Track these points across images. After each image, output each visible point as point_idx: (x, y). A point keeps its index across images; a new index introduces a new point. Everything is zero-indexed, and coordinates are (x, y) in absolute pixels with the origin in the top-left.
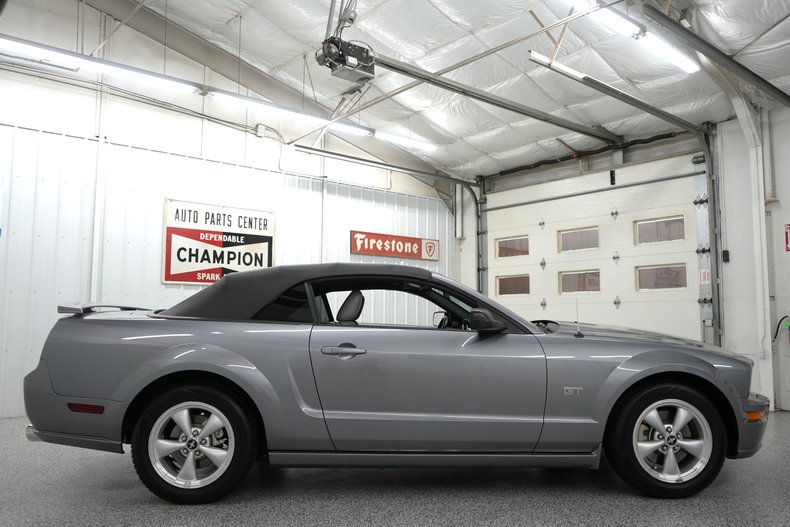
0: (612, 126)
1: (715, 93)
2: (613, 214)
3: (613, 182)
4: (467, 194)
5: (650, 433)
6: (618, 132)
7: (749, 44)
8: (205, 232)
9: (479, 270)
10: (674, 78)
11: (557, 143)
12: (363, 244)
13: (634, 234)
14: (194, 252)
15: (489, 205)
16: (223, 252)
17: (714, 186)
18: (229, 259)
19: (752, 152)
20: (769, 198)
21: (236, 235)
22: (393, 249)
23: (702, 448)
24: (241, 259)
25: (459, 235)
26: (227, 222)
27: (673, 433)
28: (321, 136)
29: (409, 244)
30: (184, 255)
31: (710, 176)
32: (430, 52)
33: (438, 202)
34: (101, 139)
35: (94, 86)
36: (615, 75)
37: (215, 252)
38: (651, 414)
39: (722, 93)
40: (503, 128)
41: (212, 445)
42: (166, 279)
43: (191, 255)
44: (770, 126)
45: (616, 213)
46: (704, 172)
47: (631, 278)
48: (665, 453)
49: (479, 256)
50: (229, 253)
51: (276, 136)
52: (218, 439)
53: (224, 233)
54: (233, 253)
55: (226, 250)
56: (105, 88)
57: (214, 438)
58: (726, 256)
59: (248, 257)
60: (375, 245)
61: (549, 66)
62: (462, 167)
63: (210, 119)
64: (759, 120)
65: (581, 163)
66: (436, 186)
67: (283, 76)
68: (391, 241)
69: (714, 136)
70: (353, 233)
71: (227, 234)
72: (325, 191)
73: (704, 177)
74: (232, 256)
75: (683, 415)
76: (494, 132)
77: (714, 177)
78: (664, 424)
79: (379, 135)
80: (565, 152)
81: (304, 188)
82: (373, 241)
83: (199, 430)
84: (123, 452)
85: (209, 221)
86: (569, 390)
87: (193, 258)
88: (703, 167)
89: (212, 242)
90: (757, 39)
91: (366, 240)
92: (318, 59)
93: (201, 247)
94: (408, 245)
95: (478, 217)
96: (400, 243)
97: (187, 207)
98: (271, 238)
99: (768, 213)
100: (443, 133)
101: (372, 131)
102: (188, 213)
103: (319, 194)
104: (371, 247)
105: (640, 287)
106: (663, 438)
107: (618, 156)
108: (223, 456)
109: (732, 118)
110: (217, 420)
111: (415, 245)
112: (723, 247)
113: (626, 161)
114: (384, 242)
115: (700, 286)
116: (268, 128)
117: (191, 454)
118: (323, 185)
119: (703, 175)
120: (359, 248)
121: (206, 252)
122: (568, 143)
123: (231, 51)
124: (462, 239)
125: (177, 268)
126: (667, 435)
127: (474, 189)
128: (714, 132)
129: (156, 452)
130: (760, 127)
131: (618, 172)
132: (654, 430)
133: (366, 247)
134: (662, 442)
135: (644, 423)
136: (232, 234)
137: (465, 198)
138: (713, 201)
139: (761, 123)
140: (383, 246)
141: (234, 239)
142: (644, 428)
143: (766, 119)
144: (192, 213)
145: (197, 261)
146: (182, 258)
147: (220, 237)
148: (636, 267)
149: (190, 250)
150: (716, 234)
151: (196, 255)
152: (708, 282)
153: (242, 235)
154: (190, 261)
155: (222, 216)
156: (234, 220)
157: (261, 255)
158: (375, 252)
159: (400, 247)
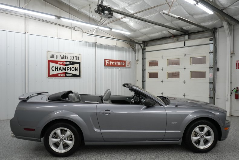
0: (185, 28)
1: (218, 19)
2: (184, 55)
3: (185, 45)
4: (139, 47)
5: (196, 134)
6: (187, 30)
7: (229, 6)
8: (60, 61)
9: (143, 70)
10: (205, 15)
11: (168, 32)
13: (191, 61)
14: (57, 68)
15: (146, 50)
16: (65, 67)
17: (215, 48)
18: (67, 69)
19: (228, 38)
20: (232, 52)
22: (117, 64)
23: (211, 138)
24: (71, 69)
25: (137, 59)
26: (66, 58)
27: (203, 135)
28: (95, 31)
30: (54, 69)
31: (214, 45)
32: (130, 5)
33: (131, 49)
34: (27, 33)
35: (23, 16)
36: (187, 14)
37: (63, 67)
38: (197, 129)
39: (220, 19)
40: (151, 28)
41: (68, 140)
42: (48, 77)
43: (56, 69)
44: (234, 30)
45: (185, 55)
46: (213, 43)
47: (189, 75)
48: (200, 140)
49: (143, 66)
50: (67, 67)
51: (81, 30)
52: (69, 138)
53: (66, 62)
54: (69, 67)
55: (66, 67)
56: (27, 16)
57: (68, 138)
58: (218, 69)
59: (73, 69)
60: (111, 63)
61: (168, 15)
62: (138, 39)
63: (60, 25)
64: (230, 28)
65: (175, 39)
66: (130, 44)
67: (83, 11)
68: (116, 62)
69: (216, 32)
70: (105, 60)
71: (67, 62)
72: (96, 47)
73: (213, 45)
74: (68, 68)
75: (206, 129)
76: (149, 29)
77: (215, 45)
78: (200, 131)
79: (113, 30)
80: (170, 35)
81: (90, 46)
82: (111, 62)
83: (64, 136)
84: (41, 142)
86: (173, 123)
87: (57, 70)
88: (212, 42)
89: (62, 64)
90: (232, 4)
91: (109, 62)
92: (95, 11)
93: (59, 66)
94: (122, 63)
95: (143, 54)
96: (119, 62)
97: (54, 54)
98: (80, 62)
99: (231, 57)
100: (133, 29)
101: (111, 29)
102: (54, 56)
103: (95, 48)
104: (110, 64)
105: (192, 78)
106: (200, 136)
107: (186, 37)
108: (71, 143)
109: (222, 27)
110: (69, 133)
111: (124, 63)
112: (217, 67)
113: (189, 38)
115: (210, 78)
116: (78, 28)
117: (62, 142)
118: (96, 45)
119: (212, 44)
120: (107, 64)
121: (60, 67)
122: (171, 32)
123: (66, 3)
124: (138, 60)
125: (52, 73)
126: (201, 135)
127: (142, 45)
128: (216, 31)
129: (51, 142)
130: (231, 30)
131: (186, 42)
132: (197, 134)
133: (109, 64)
134: (200, 137)
135: (195, 132)
136: (68, 62)
137: (139, 48)
138: (215, 52)
139: (231, 29)
140: (114, 63)
141: (69, 63)
142: (195, 133)
143: (232, 28)
144: (56, 56)
145: (58, 70)
146: (53, 70)
147: (65, 63)
148: (191, 72)
149: (55, 67)
150: (215, 62)
151: (57, 69)
152: (212, 77)
153: (71, 62)
154: (55, 70)
155: (65, 56)
156: (69, 57)
157: (77, 68)
158: (112, 65)
159: (119, 64)
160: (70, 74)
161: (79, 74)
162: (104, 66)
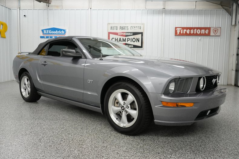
8: (120, 33)
9: (238, 39)
12: (181, 32)
14: (116, 39)
16: (125, 39)
18: (128, 40)
21: (130, 33)
22: (195, 33)
24: (132, 40)
25: (233, 24)
26: (127, 29)
29: (204, 30)
43: (115, 40)
50: (128, 38)
55: (127, 38)
59: (134, 39)
60: (186, 32)
66: (221, 4)
71: (127, 33)
72: (164, 14)
74: (128, 39)
81: (155, 14)
82: (185, 30)
85: (121, 29)
87: (116, 41)
89: (122, 35)
91: (182, 30)
93: (119, 37)
96: (198, 30)
97: (114, 25)
98: (142, 33)
102: (114, 27)
103: (162, 15)
104: (184, 33)
111: (207, 30)
118: (164, 11)
120: (178, 33)
121: (120, 39)
124: (235, 25)
133: (182, 33)
140: (190, 32)
141: (129, 34)
144: (116, 27)
147: (125, 34)
149: (115, 38)
151: (117, 40)
153: (132, 32)
155: (125, 27)
156: (129, 28)
157: (139, 38)
158: (186, 34)
159: (199, 32)
160: (130, 45)
161: (140, 45)
162: (175, 36)
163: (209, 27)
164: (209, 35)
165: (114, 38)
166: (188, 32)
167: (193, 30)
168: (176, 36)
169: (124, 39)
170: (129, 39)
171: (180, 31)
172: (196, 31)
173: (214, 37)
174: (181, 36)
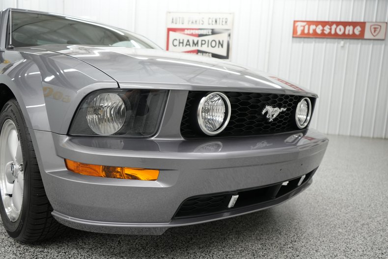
8: (188, 29)
12: (304, 29)
14: (181, 41)
16: (198, 41)
18: (202, 44)
21: (206, 29)
22: (333, 32)
24: (210, 44)
29: (351, 28)
30: (176, 43)
37: (193, 40)
43: (180, 43)
50: (202, 41)
53: (199, 29)
55: (200, 39)
59: (214, 43)
60: (314, 30)
68: (331, 26)
71: (201, 29)
74: (203, 42)
82: (313, 27)
85: (190, 22)
87: (181, 45)
89: (192, 35)
91: (307, 27)
96: (341, 27)
97: (178, 16)
98: (230, 30)
102: (178, 19)
104: (311, 32)
111: (358, 27)
114: (323, 26)
120: (299, 32)
121: (188, 41)
133: (306, 31)
136: (204, 29)
140: (323, 30)
141: (205, 32)
144: (181, 19)
145: (183, 46)
146: (175, 44)
147: (197, 32)
149: (179, 40)
151: (183, 43)
153: (210, 29)
154: (179, 45)
156: (206, 20)
157: (223, 41)
158: (315, 35)
159: (340, 30)
160: (206, 52)
161: (225, 54)
162: (293, 37)
163: (362, 20)
164: (361, 37)
165: (176, 40)
166: (319, 31)
167: (329, 27)
168: (295, 39)
169: (196, 42)
170: (205, 41)
171: (302, 28)
172: (336, 29)
173: (372, 41)
174: (305, 38)
